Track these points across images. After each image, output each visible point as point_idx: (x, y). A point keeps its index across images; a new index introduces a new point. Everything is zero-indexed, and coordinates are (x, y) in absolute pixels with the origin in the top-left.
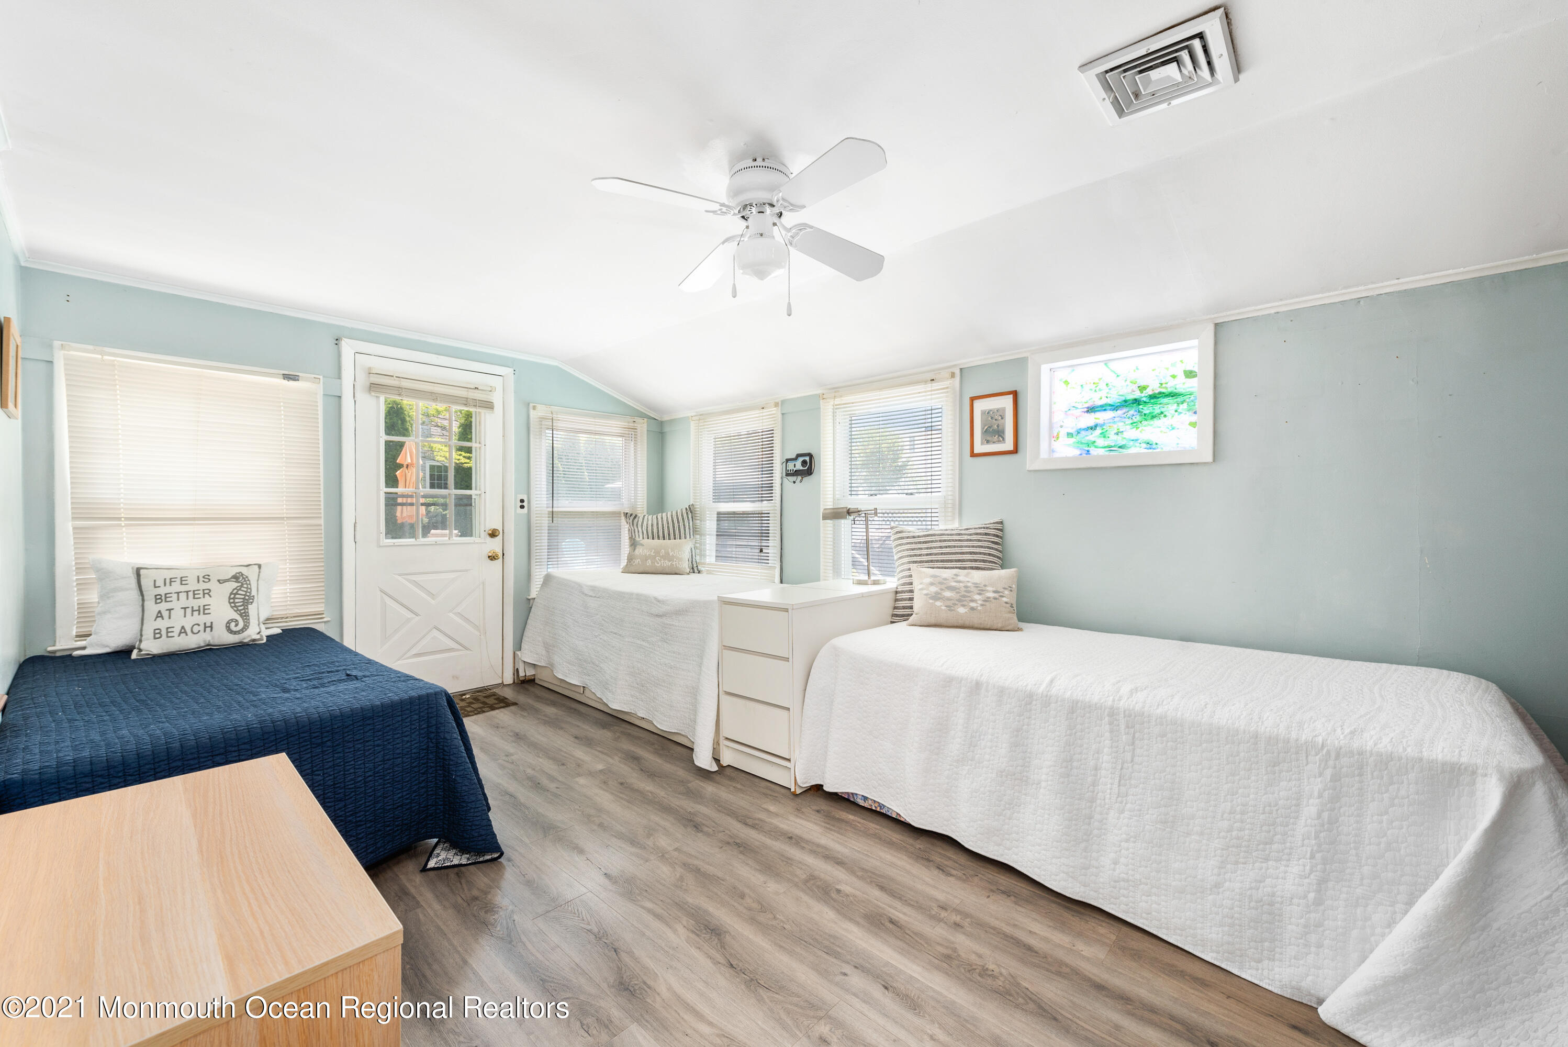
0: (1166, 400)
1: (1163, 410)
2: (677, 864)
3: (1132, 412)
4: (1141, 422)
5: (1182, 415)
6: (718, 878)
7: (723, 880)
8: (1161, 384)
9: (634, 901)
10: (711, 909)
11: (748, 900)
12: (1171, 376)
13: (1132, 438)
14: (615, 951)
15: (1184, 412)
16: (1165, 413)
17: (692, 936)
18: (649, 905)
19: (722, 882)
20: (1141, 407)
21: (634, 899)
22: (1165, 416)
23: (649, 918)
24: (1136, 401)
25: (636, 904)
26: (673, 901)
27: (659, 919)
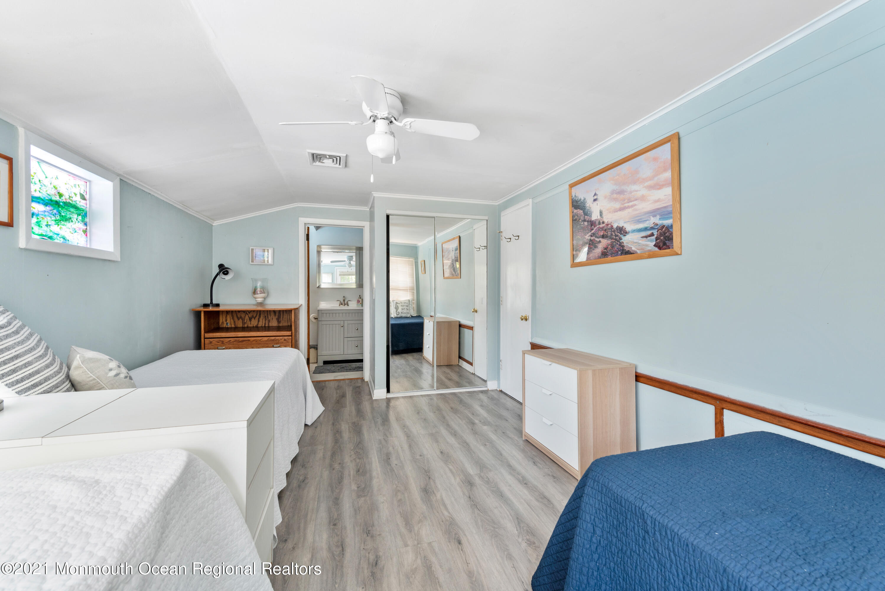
0: (72, 210)
1: (71, 216)
2: (415, 533)
3: (55, 211)
4: (60, 221)
5: (79, 223)
6: (401, 514)
7: (400, 512)
8: (70, 197)
9: (452, 518)
10: (419, 499)
11: (399, 497)
12: (74, 193)
13: (56, 232)
14: (470, 497)
15: (81, 222)
16: (72, 219)
17: (435, 492)
18: (446, 513)
19: (402, 511)
20: (60, 209)
21: (451, 519)
22: (72, 221)
23: (449, 507)
24: (57, 203)
25: (452, 515)
26: (433, 510)
27: (445, 504)
